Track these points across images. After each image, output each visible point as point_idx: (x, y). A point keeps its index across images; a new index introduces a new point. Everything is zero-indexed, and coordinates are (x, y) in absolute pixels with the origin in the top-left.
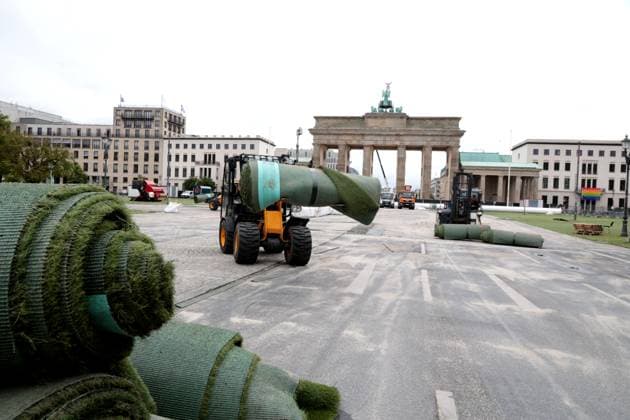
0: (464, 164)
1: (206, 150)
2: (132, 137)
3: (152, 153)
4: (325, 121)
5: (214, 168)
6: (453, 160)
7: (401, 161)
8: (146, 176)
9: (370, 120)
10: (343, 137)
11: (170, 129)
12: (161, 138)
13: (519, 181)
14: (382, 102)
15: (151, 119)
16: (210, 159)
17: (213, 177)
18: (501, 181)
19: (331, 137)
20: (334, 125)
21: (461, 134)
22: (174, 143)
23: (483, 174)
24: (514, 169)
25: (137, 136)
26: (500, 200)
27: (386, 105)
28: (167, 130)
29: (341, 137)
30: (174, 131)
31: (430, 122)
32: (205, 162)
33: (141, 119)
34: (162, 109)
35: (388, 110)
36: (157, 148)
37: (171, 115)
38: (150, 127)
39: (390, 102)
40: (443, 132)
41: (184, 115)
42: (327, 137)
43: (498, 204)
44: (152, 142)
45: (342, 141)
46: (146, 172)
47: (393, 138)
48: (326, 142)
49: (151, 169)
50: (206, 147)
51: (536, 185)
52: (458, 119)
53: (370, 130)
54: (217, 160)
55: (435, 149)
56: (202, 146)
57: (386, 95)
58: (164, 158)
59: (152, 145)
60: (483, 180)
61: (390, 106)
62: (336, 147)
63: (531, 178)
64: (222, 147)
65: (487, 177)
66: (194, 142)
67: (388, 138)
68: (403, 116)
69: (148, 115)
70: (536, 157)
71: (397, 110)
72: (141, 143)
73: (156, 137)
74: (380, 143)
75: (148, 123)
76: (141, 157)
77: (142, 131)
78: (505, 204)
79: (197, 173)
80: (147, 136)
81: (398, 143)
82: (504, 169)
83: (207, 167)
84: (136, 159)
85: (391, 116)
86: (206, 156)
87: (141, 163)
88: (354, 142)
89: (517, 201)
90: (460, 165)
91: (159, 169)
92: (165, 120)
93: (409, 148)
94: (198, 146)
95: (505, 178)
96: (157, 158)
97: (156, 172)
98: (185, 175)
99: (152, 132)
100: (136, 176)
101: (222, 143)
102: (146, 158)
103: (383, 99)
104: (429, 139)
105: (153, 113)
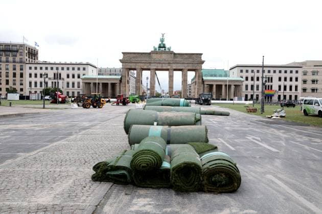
0: (205, 78)
1: (55, 71)
2: (3, 62)
3: (18, 72)
4: (128, 55)
5: (60, 82)
6: (199, 76)
7: (171, 77)
8: (14, 87)
9: (153, 55)
10: (139, 64)
11: (29, 57)
12: (24, 63)
13: (233, 87)
14: (160, 45)
15: (17, 51)
16: (57, 76)
17: (60, 87)
18: (223, 87)
19: (132, 64)
20: (134, 57)
21: (203, 62)
22: (33, 66)
23: (215, 84)
24: (230, 81)
25: (7, 61)
26: (223, 98)
27: (162, 46)
28: (27, 58)
29: (138, 64)
30: (32, 58)
31: (186, 56)
32: (55, 78)
33: (10, 51)
34: (24, 45)
35: (163, 49)
36: (21, 69)
37: (29, 48)
38: (16, 56)
39: (164, 45)
40: (193, 61)
41: (37, 48)
42: (130, 64)
43: (222, 100)
44: (18, 66)
45: (138, 66)
46: (14, 84)
47: (167, 65)
48: (129, 67)
49: (18, 83)
50: (55, 69)
51: (241, 89)
52: (201, 54)
53: (154, 61)
54: (62, 77)
55: (189, 70)
56: (52, 69)
57: (162, 41)
58: (26, 76)
59: (18, 68)
60: (214, 87)
61: (164, 47)
62: (134, 69)
63: (239, 85)
64: (65, 69)
65: (217, 85)
66: (47, 66)
67: (164, 65)
68: (172, 53)
69: (14, 48)
70: (241, 74)
71: (168, 49)
72: (11, 66)
73: (21, 62)
74: (159, 68)
75: (14, 53)
76: (11, 75)
77: (11, 59)
78: (225, 100)
79: (50, 85)
80: (14, 62)
81: (169, 67)
82: (225, 81)
83: (56, 81)
84: (7, 76)
85: (165, 52)
86: (55, 74)
87: (11, 78)
88: (145, 67)
89: (232, 97)
90: (202, 79)
91: (23, 82)
92: (26, 52)
93: (175, 70)
94: (49, 68)
95: (226, 85)
96: (22, 75)
97: (21, 84)
98: (41, 86)
99: (17, 59)
100: (8, 87)
101: (66, 67)
102: (14, 75)
103: (160, 43)
104: (186, 65)
105: (18, 47)
